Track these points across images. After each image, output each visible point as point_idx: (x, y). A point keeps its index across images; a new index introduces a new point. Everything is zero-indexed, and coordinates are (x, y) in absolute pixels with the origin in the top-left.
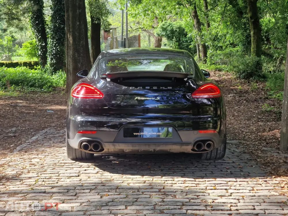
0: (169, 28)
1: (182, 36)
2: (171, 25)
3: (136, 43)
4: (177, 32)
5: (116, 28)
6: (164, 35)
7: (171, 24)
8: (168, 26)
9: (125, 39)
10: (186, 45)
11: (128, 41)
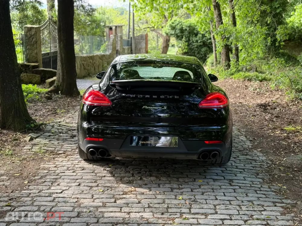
0: (178, 27)
1: (192, 35)
2: (180, 24)
3: (143, 42)
4: (187, 31)
5: (122, 26)
6: (173, 34)
7: (180, 22)
8: (178, 24)
9: (131, 38)
10: (196, 46)
11: (135, 40)
